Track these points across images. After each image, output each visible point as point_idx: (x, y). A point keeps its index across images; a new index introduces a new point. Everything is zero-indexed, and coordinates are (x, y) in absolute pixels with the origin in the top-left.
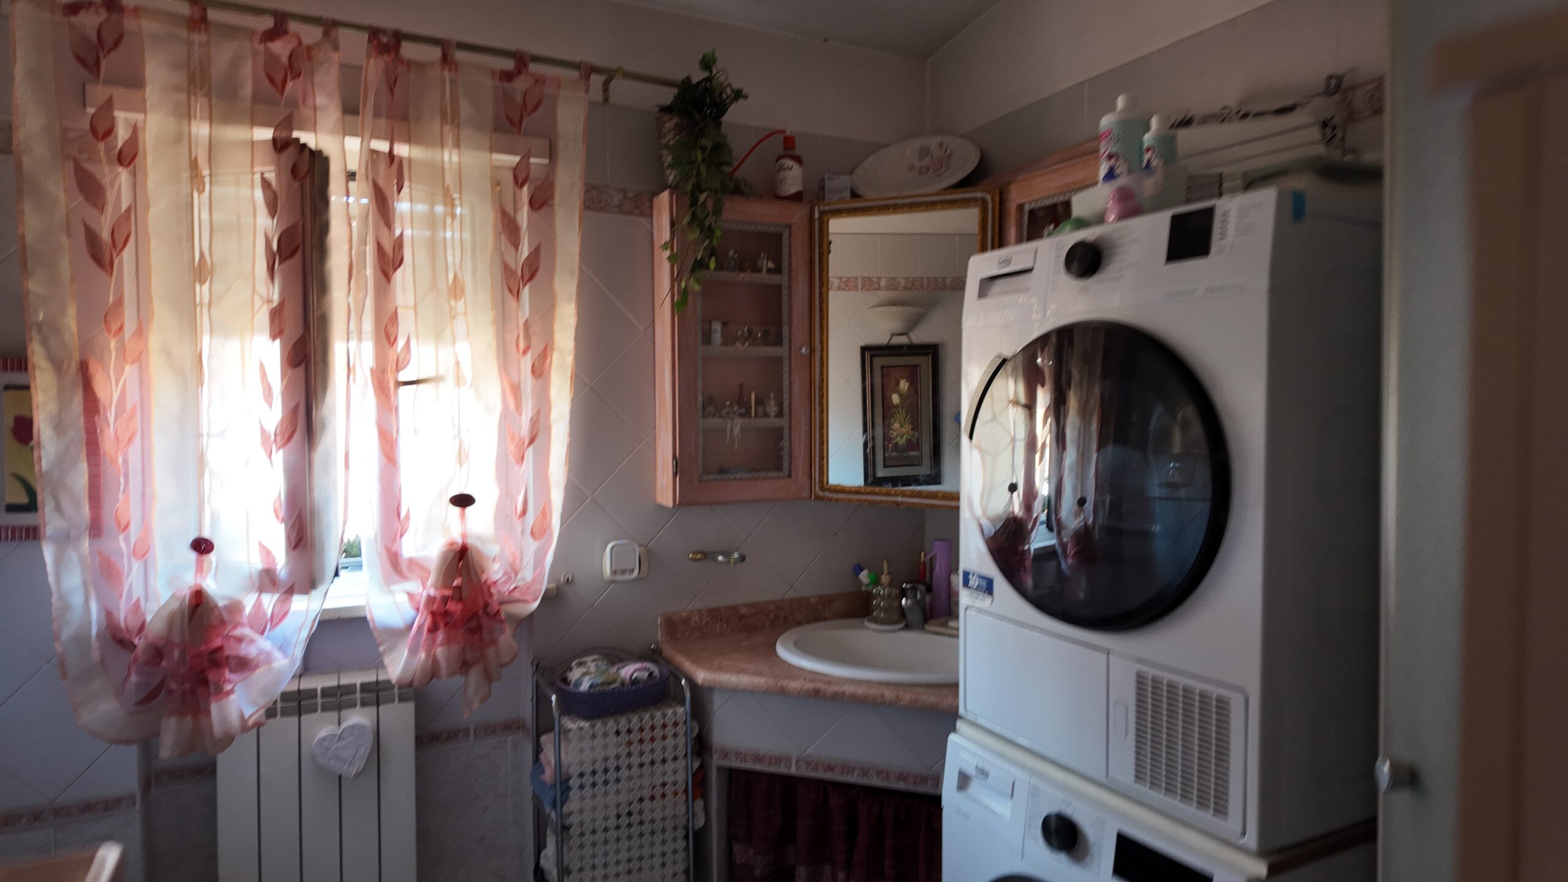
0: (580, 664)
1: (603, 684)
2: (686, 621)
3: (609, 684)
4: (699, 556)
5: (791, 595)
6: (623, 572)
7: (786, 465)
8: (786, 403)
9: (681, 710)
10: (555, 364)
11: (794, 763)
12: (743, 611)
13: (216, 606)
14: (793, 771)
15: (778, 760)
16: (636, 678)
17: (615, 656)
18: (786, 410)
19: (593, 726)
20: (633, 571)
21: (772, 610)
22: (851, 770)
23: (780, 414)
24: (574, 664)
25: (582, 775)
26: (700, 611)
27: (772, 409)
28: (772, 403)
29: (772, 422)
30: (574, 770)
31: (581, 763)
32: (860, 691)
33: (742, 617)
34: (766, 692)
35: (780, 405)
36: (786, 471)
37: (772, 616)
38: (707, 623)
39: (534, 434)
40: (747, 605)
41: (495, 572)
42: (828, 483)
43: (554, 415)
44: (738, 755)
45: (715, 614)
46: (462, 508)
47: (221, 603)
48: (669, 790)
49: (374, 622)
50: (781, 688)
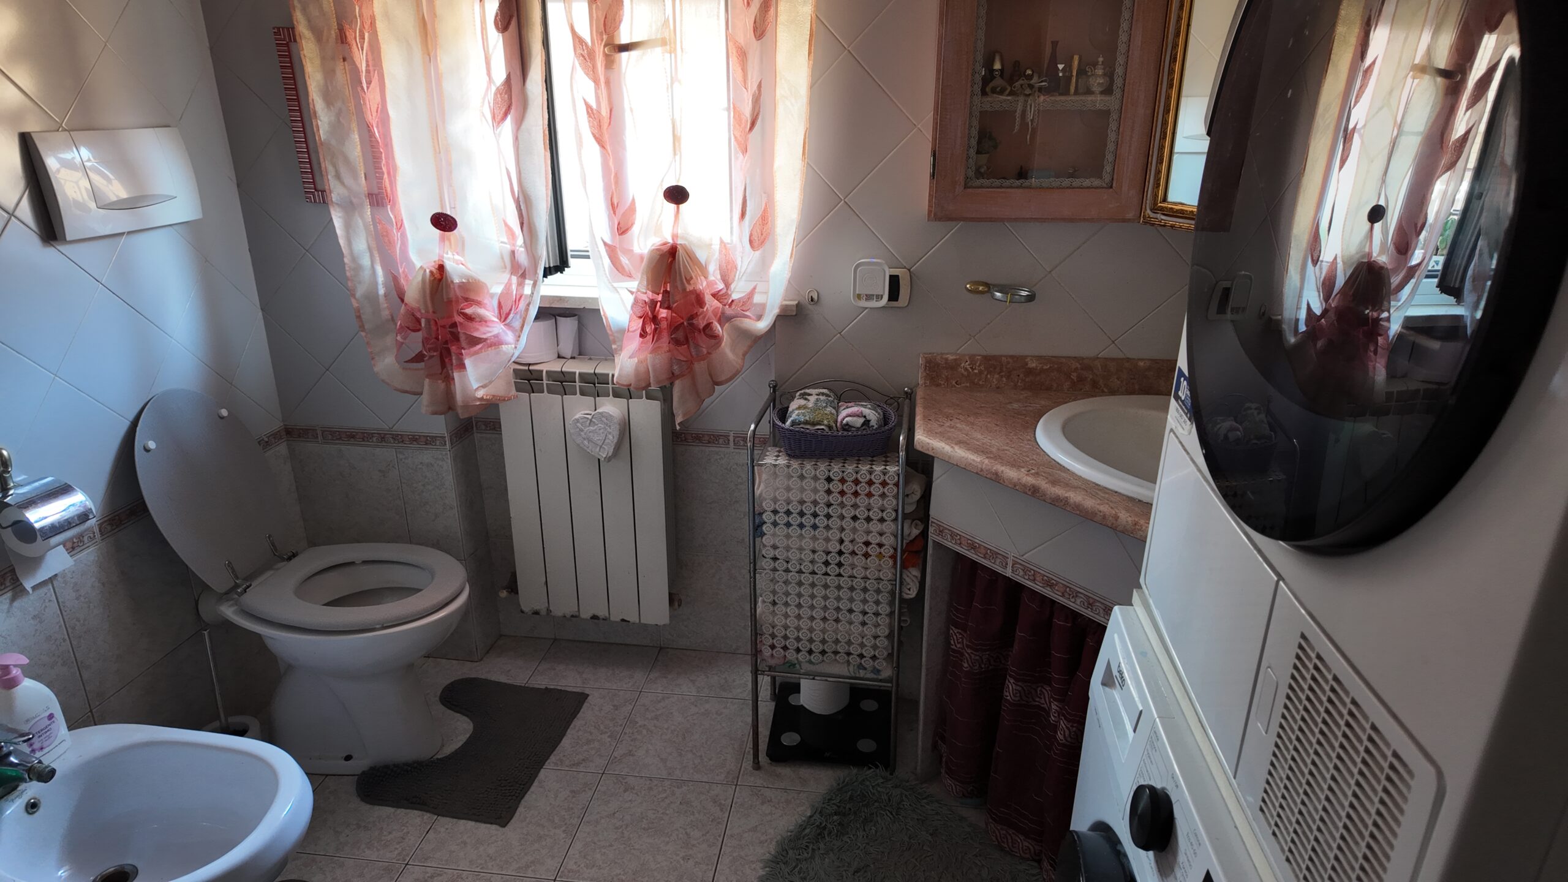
0: (804, 396)
1: (806, 423)
2: (953, 366)
3: (814, 424)
4: (981, 288)
5: (1112, 352)
6: (869, 297)
7: (1108, 168)
8: (1119, 71)
9: (892, 469)
10: (782, 18)
11: (1010, 564)
12: (1032, 365)
13: (452, 282)
14: (1008, 573)
15: (994, 555)
16: (847, 424)
17: (843, 394)
18: (1118, 82)
19: (788, 466)
20: (882, 296)
21: (1076, 369)
22: (1075, 595)
23: (1108, 91)
24: (798, 393)
26: (972, 357)
27: (1097, 81)
28: (1099, 71)
29: (1098, 101)
32: (1089, 503)
33: (1030, 372)
35: (1110, 75)
36: (1107, 178)
37: (1074, 376)
38: (981, 372)
39: (755, 115)
40: (1039, 358)
41: (710, 281)
42: (1165, 200)
43: (781, 90)
44: (953, 535)
45: (992, 363)
46: (675, 206)
47: (457, 281)
48: (873, 550)
49: (606, 318)
50: (996, 474)
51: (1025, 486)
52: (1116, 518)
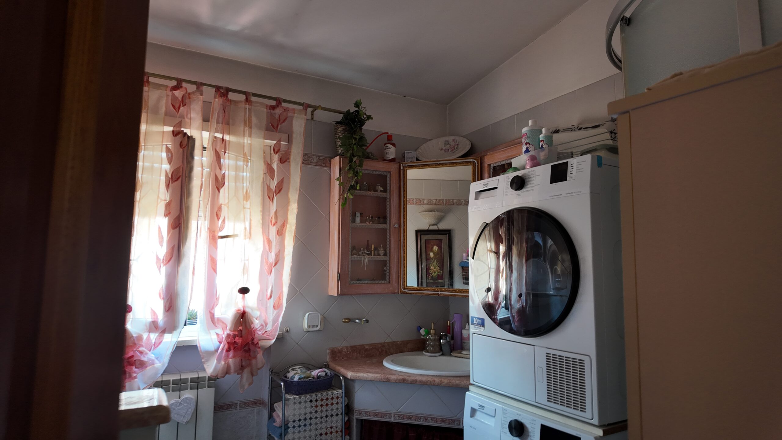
0: (293, 370)
1: (304, 378)
2: (340, 352)
3: (307, 378)
4: (347, 320)
5: (389, 340)
6: (313, 326)
7: (388, 277)
8: (388, 249)
9: (340, 391)
10: (287, 230)
11: (393, 415)
12: (367, 347)
13: (132, 336)
14: (392, 420)
15: (385, 415)
16: (320, 376)
17: (309, 367)
18: (388, 252)
19: (300, 398)
20: (318, 326)
21: (380, 347)
22: (419, 418)
23: (385, 254)
24: (290, 370)
25: (294, 421)
26: (347, 347)
27: (382, 252)
28: (382, 249)
29: (382, 258)
30: (291, 419)
31: (294, 415)
32: (424, 379)
33: (366, 350)
34: (380, 381)
35: (385, 250)
36: (388, 280)
37: (380, 350)
38: (350, 352)
39: (277, 261)
40: (368, 345)
41: (257, 324)
42: (407, 285)
43: (286, 252)
44: (366, 413)
45: (354, 349)
46: (243, 295)
47: (134, 335)
48: (334, 430)
49: (200, 347)
50: (388, 379)
51: (400, 380)
52: (435, 381)
